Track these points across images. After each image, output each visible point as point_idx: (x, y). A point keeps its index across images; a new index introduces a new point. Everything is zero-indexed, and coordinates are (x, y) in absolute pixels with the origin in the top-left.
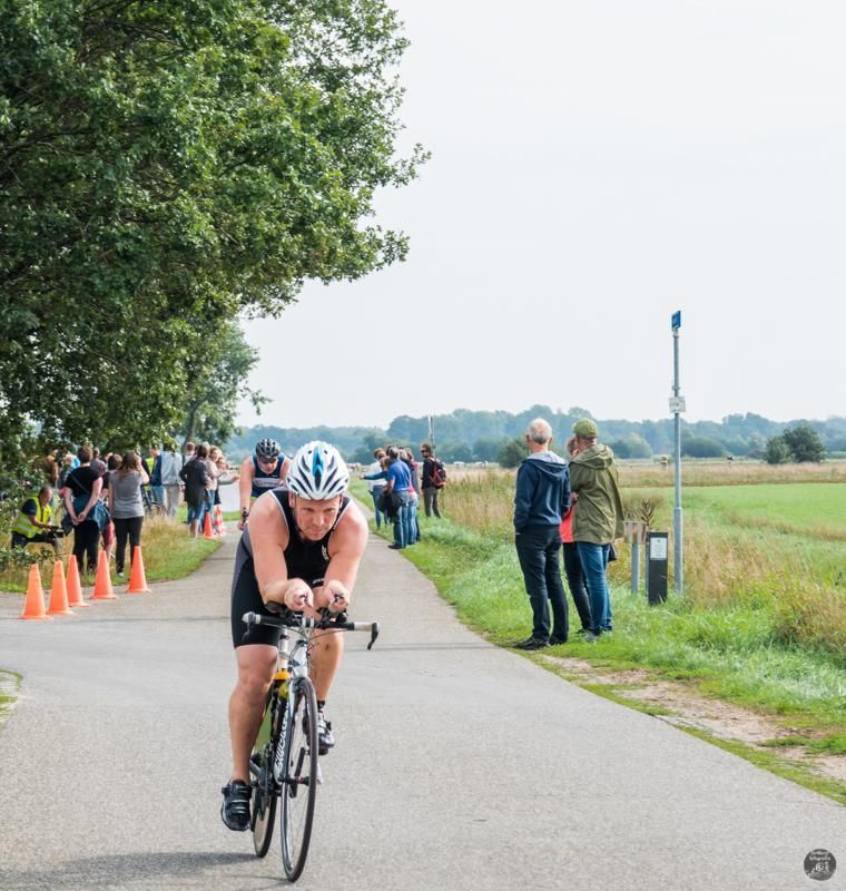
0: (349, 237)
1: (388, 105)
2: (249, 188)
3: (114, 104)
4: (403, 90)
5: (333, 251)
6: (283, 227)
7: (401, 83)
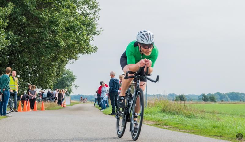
0: (88, 45)
1: (96, 19)
2: (69, 35)
3: (44, 18)
4: (99, 16)
5: (85, 47)
6: (75, 43)
7: (99, 15)
